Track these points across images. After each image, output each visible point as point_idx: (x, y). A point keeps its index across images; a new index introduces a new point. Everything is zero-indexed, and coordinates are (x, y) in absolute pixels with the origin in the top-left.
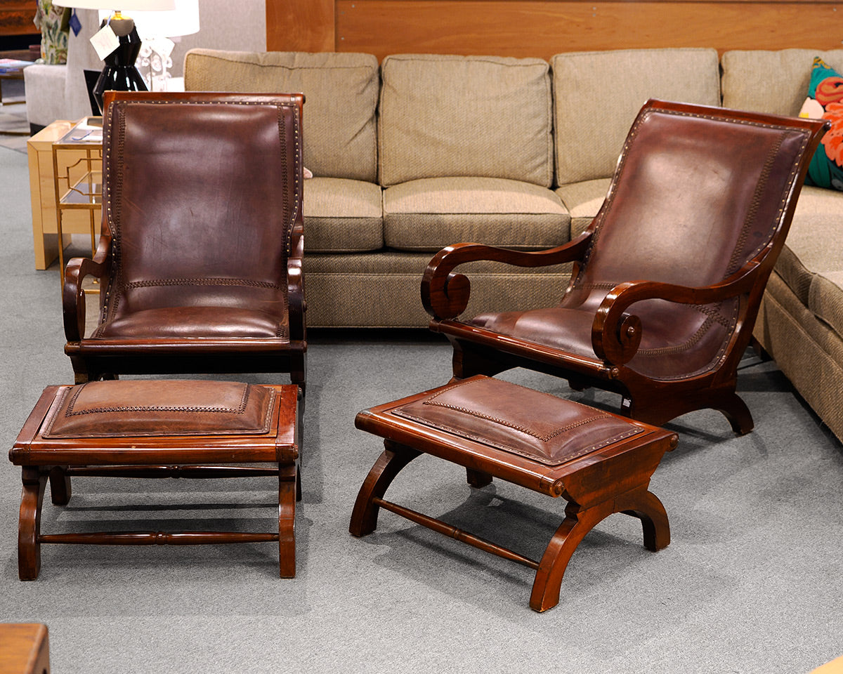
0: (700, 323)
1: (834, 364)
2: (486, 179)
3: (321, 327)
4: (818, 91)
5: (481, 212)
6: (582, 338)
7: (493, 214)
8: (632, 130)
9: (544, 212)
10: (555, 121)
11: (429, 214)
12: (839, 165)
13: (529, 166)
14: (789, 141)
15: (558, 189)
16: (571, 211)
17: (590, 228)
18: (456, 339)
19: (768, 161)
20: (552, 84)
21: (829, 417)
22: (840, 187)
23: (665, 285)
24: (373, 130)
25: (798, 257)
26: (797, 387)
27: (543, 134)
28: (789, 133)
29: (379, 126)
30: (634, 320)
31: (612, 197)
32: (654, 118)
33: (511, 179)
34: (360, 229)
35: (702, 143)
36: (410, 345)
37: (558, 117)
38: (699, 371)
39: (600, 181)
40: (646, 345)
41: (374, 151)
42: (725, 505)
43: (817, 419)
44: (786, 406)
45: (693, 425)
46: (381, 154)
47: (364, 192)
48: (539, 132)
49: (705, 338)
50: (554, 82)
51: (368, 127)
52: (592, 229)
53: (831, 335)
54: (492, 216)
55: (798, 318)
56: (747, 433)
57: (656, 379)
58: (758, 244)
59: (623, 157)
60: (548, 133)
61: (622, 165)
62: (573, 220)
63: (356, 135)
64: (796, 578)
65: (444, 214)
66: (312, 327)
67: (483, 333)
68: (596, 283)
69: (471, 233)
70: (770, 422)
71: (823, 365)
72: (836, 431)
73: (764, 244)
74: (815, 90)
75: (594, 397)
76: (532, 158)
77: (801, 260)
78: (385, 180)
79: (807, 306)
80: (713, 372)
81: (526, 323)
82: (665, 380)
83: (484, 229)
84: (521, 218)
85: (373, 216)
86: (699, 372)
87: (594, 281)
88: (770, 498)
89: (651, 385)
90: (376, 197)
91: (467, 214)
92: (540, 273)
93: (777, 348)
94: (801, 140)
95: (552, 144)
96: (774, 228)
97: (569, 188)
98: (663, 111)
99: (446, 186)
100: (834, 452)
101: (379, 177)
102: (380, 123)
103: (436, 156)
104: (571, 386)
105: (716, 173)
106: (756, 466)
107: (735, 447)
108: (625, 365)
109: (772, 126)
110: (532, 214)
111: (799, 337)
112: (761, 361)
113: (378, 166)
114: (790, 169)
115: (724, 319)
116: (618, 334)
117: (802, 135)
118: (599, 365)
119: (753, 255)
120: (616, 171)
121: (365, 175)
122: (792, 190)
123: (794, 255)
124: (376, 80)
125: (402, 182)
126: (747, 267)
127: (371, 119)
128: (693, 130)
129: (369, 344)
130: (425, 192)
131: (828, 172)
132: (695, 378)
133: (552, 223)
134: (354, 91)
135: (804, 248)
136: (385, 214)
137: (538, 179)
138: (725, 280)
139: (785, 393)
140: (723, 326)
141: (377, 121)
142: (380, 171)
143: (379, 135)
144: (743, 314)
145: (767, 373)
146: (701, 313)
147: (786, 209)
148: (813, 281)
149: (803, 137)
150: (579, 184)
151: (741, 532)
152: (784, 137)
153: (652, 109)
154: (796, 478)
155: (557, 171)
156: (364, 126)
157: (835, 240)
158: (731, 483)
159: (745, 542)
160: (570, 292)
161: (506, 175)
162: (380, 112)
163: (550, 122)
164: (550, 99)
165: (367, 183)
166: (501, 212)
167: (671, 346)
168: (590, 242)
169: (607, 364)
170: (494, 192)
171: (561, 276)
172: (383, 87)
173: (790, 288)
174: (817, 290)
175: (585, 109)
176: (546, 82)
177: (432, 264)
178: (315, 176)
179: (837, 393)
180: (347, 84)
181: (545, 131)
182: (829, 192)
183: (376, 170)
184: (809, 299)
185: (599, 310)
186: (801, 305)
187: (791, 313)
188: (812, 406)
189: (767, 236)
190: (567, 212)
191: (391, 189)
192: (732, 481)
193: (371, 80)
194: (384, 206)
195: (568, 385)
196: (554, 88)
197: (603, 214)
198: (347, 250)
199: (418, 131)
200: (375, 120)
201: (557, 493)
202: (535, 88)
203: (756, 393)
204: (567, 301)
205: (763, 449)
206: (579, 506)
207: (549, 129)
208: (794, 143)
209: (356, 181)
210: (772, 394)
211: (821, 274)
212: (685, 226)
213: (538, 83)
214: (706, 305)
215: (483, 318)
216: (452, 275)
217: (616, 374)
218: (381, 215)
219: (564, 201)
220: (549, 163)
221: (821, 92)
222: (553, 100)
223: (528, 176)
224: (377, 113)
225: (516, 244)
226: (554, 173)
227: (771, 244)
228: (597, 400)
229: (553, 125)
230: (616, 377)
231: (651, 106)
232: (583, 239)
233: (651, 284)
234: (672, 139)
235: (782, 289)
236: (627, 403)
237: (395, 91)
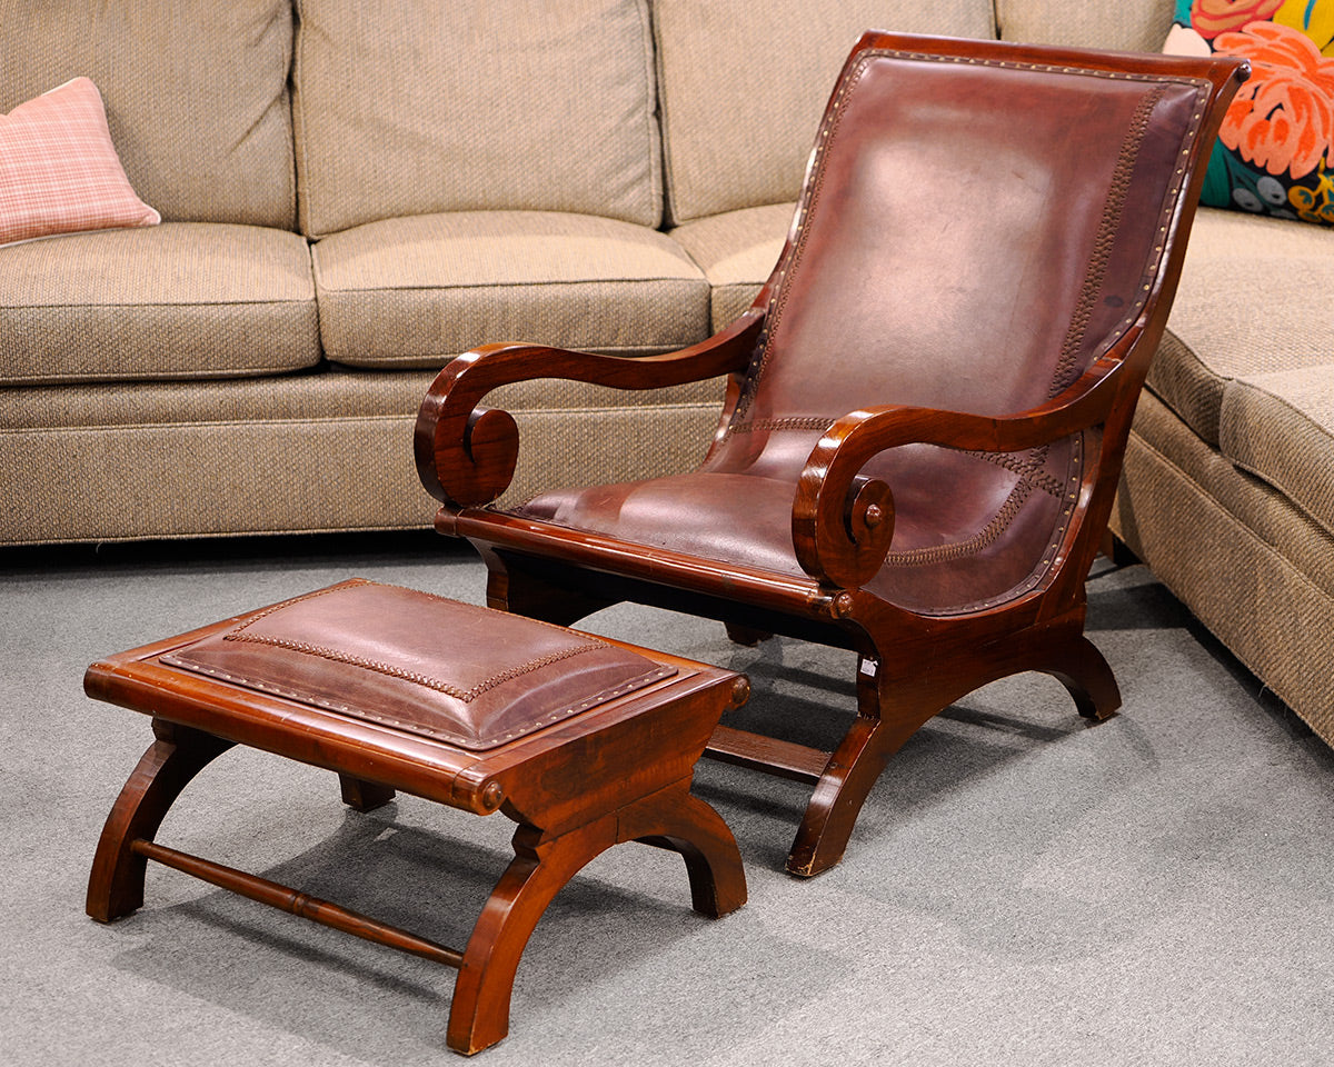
0: (1002, 490)
1: (1285, 565)
2: (526, 213)
3: (194, 536)
4: (1195, 10)
5: (523, 281)
6: (766, 535)
7: (549, 283)
8: (834, 96)
9: (655, 276)
10: (660, 91)
11: (414, 288)
12: (1247, 158)
13: (613, 184)
14: (1165, 106)
15: (675, 231)
16: (709, 273)
17: (759, 302)
18: (493, 549)
19: (1127, 147)
20: (651, 15)
21: (1281, 676)
22: (1250, 205)
23: (937, 412)
24: (284, 121)
25: (1191, 347)
26: (1202, 616)
27: (638, 117)
28: (1165, 88)
29: (295, 111)
30: (878, 491)
31: (802, 237)
32: (880, 71)
33: (576, 212)
34: (272, 326)
35: (986, 118)
36: (384, 565)
37: (667, 82)
38: (1010, 592)
39: (761, 210)
40: (903, 545)
41: (287, 164)
42: (1087, 873)
43: (1249, 681)
44: (1179, 655)
45: (995, 706)
46: (303, 171)
47: (273, 249)
48: (631, 113)
49: (1016, 524)
50: (654, 9)
51: (272, 113)
52: (763, 306)
53: (1275, 507)
54: (547, 289)
55: (1196, 473)
56: (1109, 718)
57: (925, 613)
58: (1113, 322)
59: (818, 152)
60: (649, 116)
61: (819, 171)
62: (715, 291)
63: (249, 132)
64: (1260, 1026)
65: (446, 288)
66: (175, 537)
67: (552, 532)
68: (780, 416)
69: (505, 326)
70: (1153, 692)
71: (1260, 570)
72: (1297, 704)
73: (1128, 321)
74: (1190, 9)
75: (781, 658)
76: (620, 168)
77: (1196, 353)
78: (312, 224)
79: (1215, 447)
80: (1037, 593)
81: (638, 508)
82: (946, 614)
83: (531, 316)
84: (607, 289)
85: (294, 297)
86: (1009, 595)
87: (774, 414)
88: (1177, 854)
89: (918, 626)
90: (298, 259)
91: (495, 285)
92: (652, 403)
93: (1152, 538)
94: (1192, 103)
95: (658, 138)
96: (1147, 288)
97: (698, 226)
98: (897, 54)
99: (446, 231)
100: (1291, 749)
101: (302, 218)
102: (299, 105)
103: (418, 170)
104: (731, 637)
105: (1019, 176)
106: (1136, 787)
107: (1088, 748)
108: (864, 588)
109: (1128, 77)
110: (629, 281)
111: (1202, 514)
112: (1114, 565)
113: (297, 195)
114: (1172, 163)
115: (1055, 481)
116: (847, 521)
117: (1194, 90)
118: (809, 590)
119: (1106, 345)
120: (806, 184)
121: (271, 215)
122: (1178, 207)
123: (1181, 342)
124: (287, 16)
125: (350, 228)
126: (1095, 371)
127: (280, 98)
128: (964, 93)
129: (299, 569)
130: (403, 243)
131: (1225, 174)
132: (1003, 608)
133: (672, 298)
134: (242, 39)
135: (1200, 327)
136: (320, 293)
137: (633, 212)
138: (1054, 399)
139: (1173, 631)
140: (1054, 496)
141: (291, 102)
142: (302, 206)
143: (297, 130)
144: (1093, 470)
145: (1131, 590)
146: (1006, 469)
147: (1168, 246)
148: (1227, 394)
149: (1196, 96)
150: (718, 217)
151: (1130, 932)
152: (1156, 96)
153: (873, 52)
154: (1224, 809)
155: (671, 194)
156: (265, 113)
157: (1260, 309)
158: (1092, 826)
159: (1140, 953)
160: (725, 439)
161: (566, 205)
162: (298, 81)
163: (651, 92)
164: (648, 45)
165: (277, 231)
166: (564, 279)
167: (951, 543)
168: (761, 330)
169: (826, 586)
170: (546, 239)
171: (694, 408)
172: (302, 30)
173: (1174, 412)
174: (1239, 413)
175: (724, 64)
176: (638, 10)
177: (435, 390)
178: (166, 219)
179: (1295, 624)
180: (225, 27)
181: (643, 112)
182: (1229, 216)
183: (293, 204)
184: (1221, 434)
185: (804, 474)
186: (1202, 445)
187: (1180, 463)
188: (1237, 655)
189: (1132, 303)
190: (702, 276)
191: (327, 242)
192: (1093, 822)
193: (275, 17)
194: (318, 276)
195: (726, 635)
196: (655, 22)
197: (783, 273)
198: (244, 371)
199: (378, 119)
200: (287, 98)
201: (488, 807)
202: (617, 23)
203: (1113, 634)
204: (720, 458)
205: (1146, 750)
206: (540, 831)
207: (651, 107)
208: (1178, 108)
209: (254, 228)
210: (1146, 632)
211: (1242, 379)
212: (960, 290)
213: (623, 13)
214: (1016, 454)
215: (547, 501)
216: (478, 412)
217: (846, 607)
218: (312, 296)
219: (693, 253)
220: (653, 178)
221: (1202, 12)
222: (655, 48)
223: (612, 206)
224: (290, 84)
225: (600, 345)
226: (665, 198)
227: (1142, 320)
228: (788, 663)
229: (657, 99)
230: (847, 613)
231: (870, 45)
232: (745, 327)
233: (909, 411)
234: (922, 112)
235: (1156, 415)
236: (869, 668)
237: (326, 37)
